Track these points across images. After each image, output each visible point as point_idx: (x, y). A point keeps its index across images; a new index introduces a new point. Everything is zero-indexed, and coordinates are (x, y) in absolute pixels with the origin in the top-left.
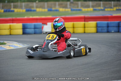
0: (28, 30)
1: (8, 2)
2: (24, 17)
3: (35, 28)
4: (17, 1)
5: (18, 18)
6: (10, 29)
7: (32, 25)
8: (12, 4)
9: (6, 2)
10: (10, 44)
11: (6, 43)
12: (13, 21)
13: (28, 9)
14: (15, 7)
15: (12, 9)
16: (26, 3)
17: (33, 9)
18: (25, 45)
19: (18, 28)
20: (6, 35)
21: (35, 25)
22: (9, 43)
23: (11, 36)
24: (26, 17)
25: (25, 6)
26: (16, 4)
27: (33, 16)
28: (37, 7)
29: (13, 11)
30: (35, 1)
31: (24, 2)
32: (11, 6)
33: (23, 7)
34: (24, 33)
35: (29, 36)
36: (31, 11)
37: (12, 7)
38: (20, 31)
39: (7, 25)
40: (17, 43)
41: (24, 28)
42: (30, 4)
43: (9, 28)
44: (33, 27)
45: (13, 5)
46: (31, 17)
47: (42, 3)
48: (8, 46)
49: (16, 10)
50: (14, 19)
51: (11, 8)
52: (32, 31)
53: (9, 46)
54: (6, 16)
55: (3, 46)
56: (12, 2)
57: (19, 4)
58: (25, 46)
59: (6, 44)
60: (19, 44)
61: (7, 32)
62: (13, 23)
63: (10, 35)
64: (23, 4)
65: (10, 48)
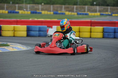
0: (32, 33)
1: (13, 3)
3: (40, 31)
4: (22, 3)
5: (22, 20)
6: (14, 30)
7: (37, 27)
8: (17, 5)
9: (11, 3)
11: (9, 44)
12: (17, 23)
13: (33, 11)
14: (20, 8)
15: (17, 11)
16: (31, 5)
17: (38, 11)
18: (29, 47)
19: (22, 30)
20: (10, 37)
21: (39, 28)
22: (12, 44)
23: (14, 38)
24: (30, 19)
25: (30, 8)
26: (21, 5)
28: (42, 10)
29: (18, 13)
30: (41, 4)
31: (29, 4)
32: (16, 7)
34: (28, 35)
35: (33, 38)
36: (36, 13)
38: (24, 34)
39: (11, 27)
40: (21, 45)
41: (28, 30)
42: (36, 6)
43: (13, 30)
44: (38, 30)
45: (18, 6)
46: (36, 19)
47: (48, 6)
48: (11, 48)
49: (21, 12)
50: (19, 20)
51: (16, 9)
52: (37, 33)
53: (13, 47)
54: (10, 17)
55: (6, 48)
56: (17, 3)
57: (24, 5)
58: (29, 49)
59: (9, 45)
60: (23, 46)
61: (10, 34)
62: (17, 25)
63: (14, 36)
64: (29, 6)
65: (13, 49)
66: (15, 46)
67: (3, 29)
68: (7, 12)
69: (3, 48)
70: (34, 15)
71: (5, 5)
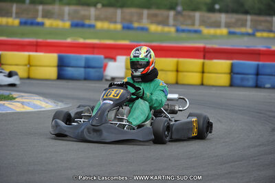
0: (70, 71)
1: (32, 2)
2: (66, 39)
3: (87, 66)
4: (53, 2)
5: (49, 40)
6: (29, 64)
7: (81, 58)
8: (40, 8)
9: (28, 1)
10: (23, 100)
11: (15, 96)
12: (37, 47)
13: (76, 21)
14: (47, 15)
15: (39, 20)
16: (73, 8)
17: (87, 22)
18: (60, 104)
19: (46, 63)
21: (87, 60)
22: (22, 96)
24: (69, 40)
25: (69, 14)
26: (49, 7)
27: (85, 38)
28: (98, 19)
29: (42, 24)
30: (95, 5)
31: (69, 4)
32: (37, 11)
33: (66, 17)
34: (61, 77)
35: (71, 83)
36: (83, 26)
37: (40, 13)
38: (52, 72)
39: (23, 56)
40: (41, 98)
41: (61, 65)
42: (83, 11)
43: (26, 62)
44: (83, 64)
45: (43, 10)
46: (81, 41)
47: (110, 10)
48: (19, 104)
49: (48, 22)
50: (41, 42)
51: (36, 17)
52: (80, 72)
53: (23, 103)
54: (23, 35)
55: (7, 103)
56: (42, 3)
57: (56, 8)
58: (59, 108)
59: (14, 98)
60: (46, 100)
62: (36, 51)
63: (29, 78)
64: (67, 9)
65: (23, 108)
67: (3, 61)
68: (17, 22)
70: (79, 29)
71: (14, 8)
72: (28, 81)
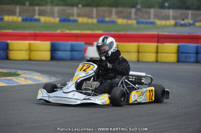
0: (60, 54)
1: (31, 4)
2: (56, 31)
3: (72, 50)
4: (46, 4)
5: (44, 32)
6: (30, 50)
7: (68, 44)
8: (37, 8)
9: (27, 4)
10: (26, 76)
11: (20, 73)
12: (35, 37)
13: (63, 17)
14: (42, 13)
15: (36, 17)
16: (61, 8)
17: (72, 18)
18: (53, 78)
19: (43, 49)
20: (23, 60)
21: (72, 46)
22: (25, 73)
23: (31, 64)
24: (58, 31)
25: (58, 13)
26: (43, 8)
27: (70, 30)
28: (79, 15)
29: (38, 20)
30: (77, 5)
31: (57, 5)
32: (34, 11)
33: (56, 15)
34: (53, 58)
35: (61, 63)
36: (69, 21)
37: (37, 12)
38: (47, 55)
39: (25, 44)
40: (39, 74)
41: (53, 49)
42: (68, 10)
43: (28, 48)
44: (69, 48)
45: (39, 10)
46: (68, 32)
47: (88, 9)
48: (23, 79)
49: (43, 19)
50: (37, 33)
51: (34, 15)
52: (67, 54)
53: (26, 78)
54: (25, 28)
55: (14, 78)
56: (38, 5)
57: (48, 8)
58: (53, 81)
59: (20, 75)
60: (43, 76)
62: (35, 40)
63: (30, 60)
64: (56, 9)
65: (26, 82)
66: (30, 76)
67: (10, 47)
68: (20, 19)
69: (9, 80)
70: (66, 23)
71: (18, 9)
72: (29, 62)
